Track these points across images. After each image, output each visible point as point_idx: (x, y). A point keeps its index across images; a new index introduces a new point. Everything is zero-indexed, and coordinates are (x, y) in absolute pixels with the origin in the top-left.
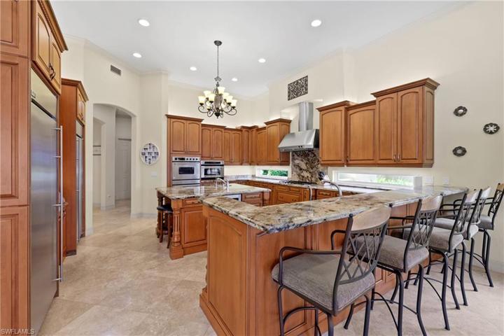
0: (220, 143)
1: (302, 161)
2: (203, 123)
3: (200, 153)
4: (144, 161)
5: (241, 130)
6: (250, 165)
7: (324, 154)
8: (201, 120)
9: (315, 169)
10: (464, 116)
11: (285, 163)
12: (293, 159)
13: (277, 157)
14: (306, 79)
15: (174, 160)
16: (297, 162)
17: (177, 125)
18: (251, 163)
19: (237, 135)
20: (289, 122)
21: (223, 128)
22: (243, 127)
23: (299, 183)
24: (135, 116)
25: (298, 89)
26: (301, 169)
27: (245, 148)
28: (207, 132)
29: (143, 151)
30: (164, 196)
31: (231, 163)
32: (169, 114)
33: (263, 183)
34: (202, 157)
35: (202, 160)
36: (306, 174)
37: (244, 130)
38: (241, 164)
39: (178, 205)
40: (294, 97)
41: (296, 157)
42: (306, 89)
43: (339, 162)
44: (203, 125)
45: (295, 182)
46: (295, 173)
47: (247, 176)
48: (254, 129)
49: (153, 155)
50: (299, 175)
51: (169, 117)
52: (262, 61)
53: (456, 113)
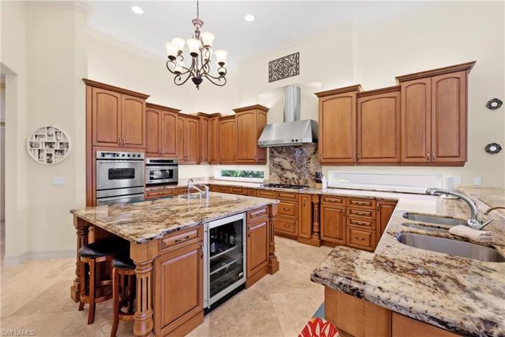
0: (172, 134)
1: (286, 159)
2: (148, 101)
3: (144, 146)
4: (37, 159)
5: (197, 118)
6: (210, 164)
7: (326, 150)
8: (145, 97)
9: (304, 168)
10: (498, 109)
11: (262, 161)
12: (272, 157)
13: (254, 153)
14: (296, 56)
15: (99, 155)
16: (277, 160)
17: (104, 98)
18: (211, 162)
19: (192, 123)
20: (265, 110)
21: (176, 111)
22: (202, 114)
23: (279, 186)
24: (14, 74)
25: (283, 68)
26: (283, 169)
27: (204, 140)
28: (153, 116)
29: (34, 140)
30: (92, 225)
31: (186, 161)
32: (91, 78)
33: (235, 187)
34: (146, 153)
35: (146, 156)
36: (290, 175)
37: (202, 118)
38: (198, 163)
39: (149, 255)
40: (279, 79)
41: (276, 153)
42: (297, 69)
43: (350, 160)
44: (149, 105)
45: (275, 186)
46: (273, 174)
47: (203, 178)
48: (217, 118)
49: (57, 147)
50: (281, 177)
51: (89, 83)
52: (250, 18)
53: (489, 106)
